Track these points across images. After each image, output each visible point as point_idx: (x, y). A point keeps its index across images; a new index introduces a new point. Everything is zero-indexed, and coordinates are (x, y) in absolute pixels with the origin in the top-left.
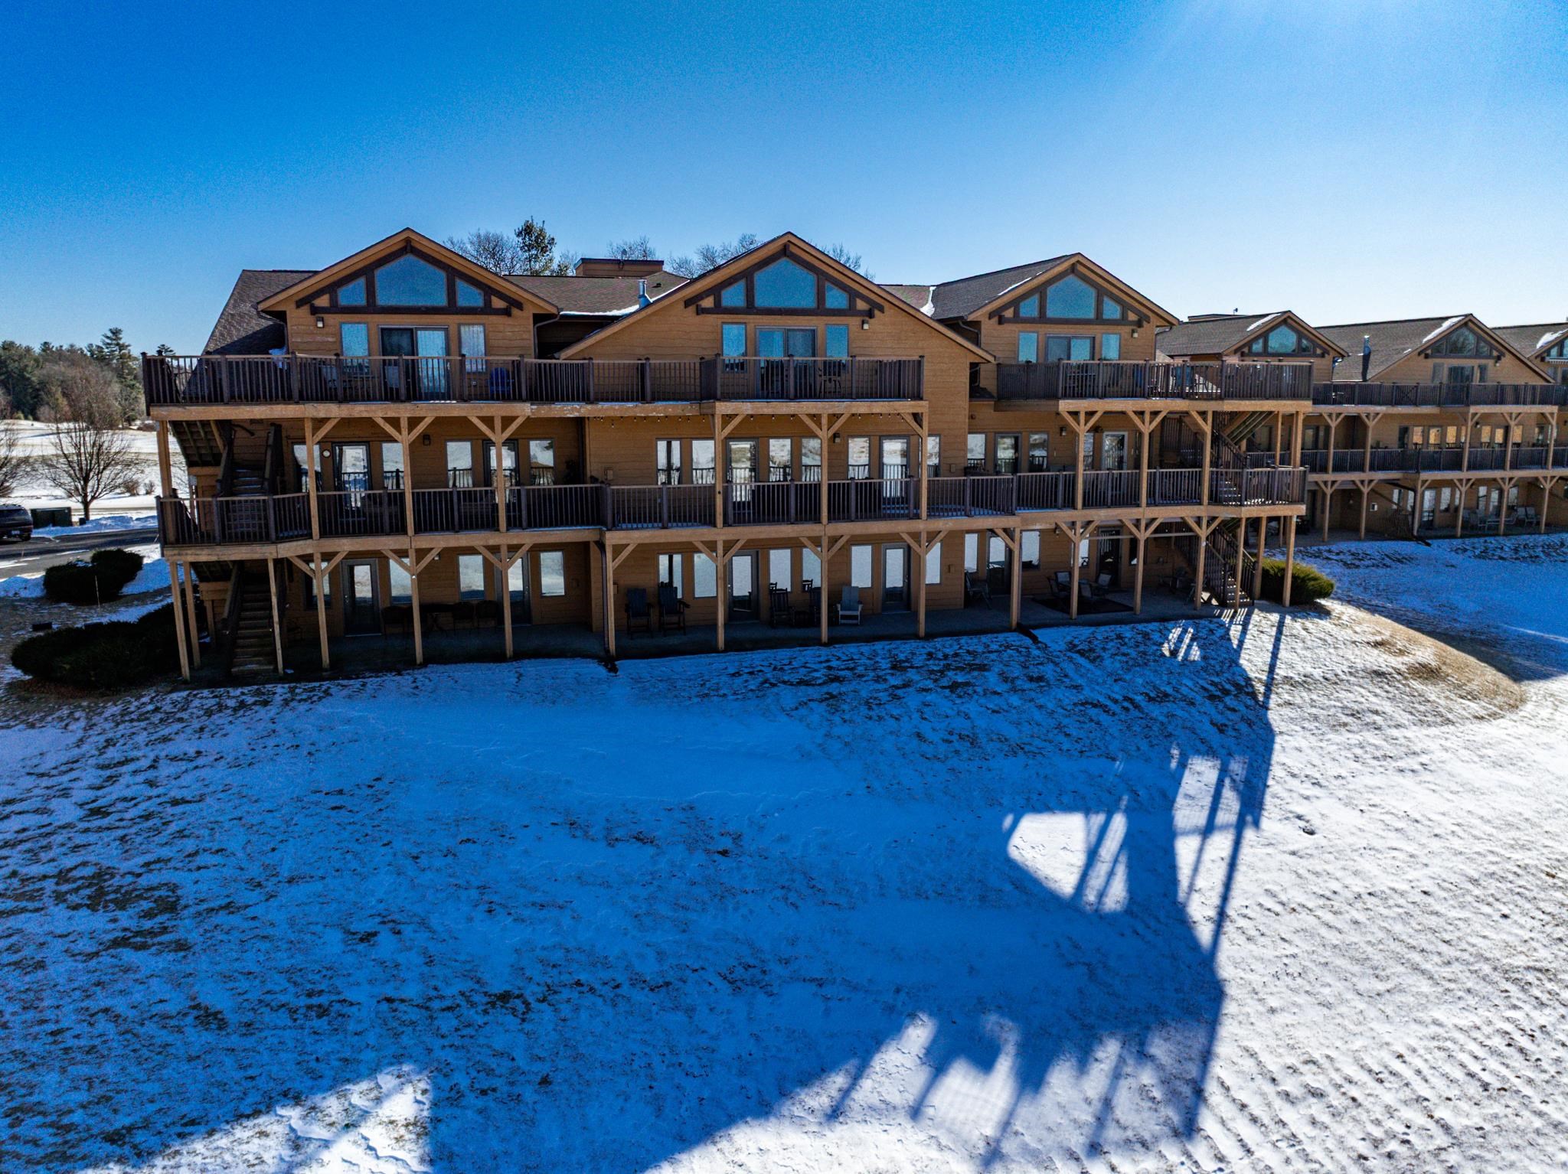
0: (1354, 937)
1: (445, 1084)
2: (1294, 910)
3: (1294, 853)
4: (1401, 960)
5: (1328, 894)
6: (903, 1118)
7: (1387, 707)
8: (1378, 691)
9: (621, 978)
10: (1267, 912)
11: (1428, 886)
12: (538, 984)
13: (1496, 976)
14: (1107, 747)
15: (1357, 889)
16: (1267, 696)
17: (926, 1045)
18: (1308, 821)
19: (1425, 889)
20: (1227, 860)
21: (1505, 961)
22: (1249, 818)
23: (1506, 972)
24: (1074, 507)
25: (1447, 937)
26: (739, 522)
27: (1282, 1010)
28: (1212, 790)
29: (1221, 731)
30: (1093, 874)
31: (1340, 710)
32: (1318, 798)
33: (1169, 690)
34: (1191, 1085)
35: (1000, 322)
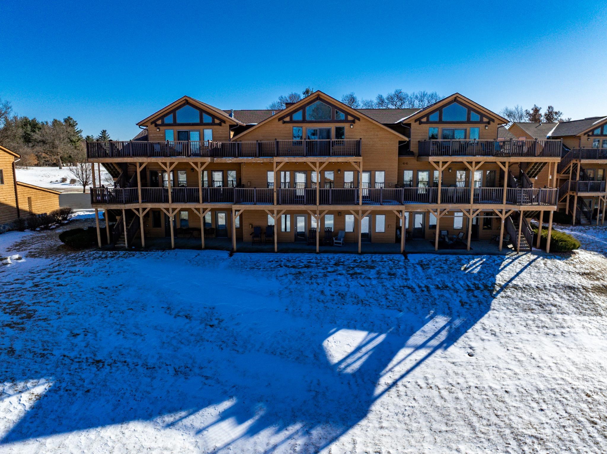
0: (451, 405)
1: (58, 385)
2: (431, 387)
3: (453, 363)
4: (465, 419)
5: (454, 383)
6: (192, 433)
7: (564, 304)
8: (564, 296)
9: (140, 363)
10: (417, 386)
11: (510, 389)
12: (112, 360)
13: (510, 437)
14: (401, 305)
15: (471, 384)
16: (498, 292)
17: (226, 409)
18: (474, 350)
19: (507, 390)
20: (417, 361)
21: (521, 430)
22: (445, 345)
23: (517, 435)
24: (437, 203)
25: (499, 413)
26: (284, 203)
27: (387, 428)
28: (437, 330)
29: (462, 305)
30: (352, 357)
31: (534, 303)
32: (489, 340)
33: (450, 285)
34: (316, 449)
35: (420, 124)
